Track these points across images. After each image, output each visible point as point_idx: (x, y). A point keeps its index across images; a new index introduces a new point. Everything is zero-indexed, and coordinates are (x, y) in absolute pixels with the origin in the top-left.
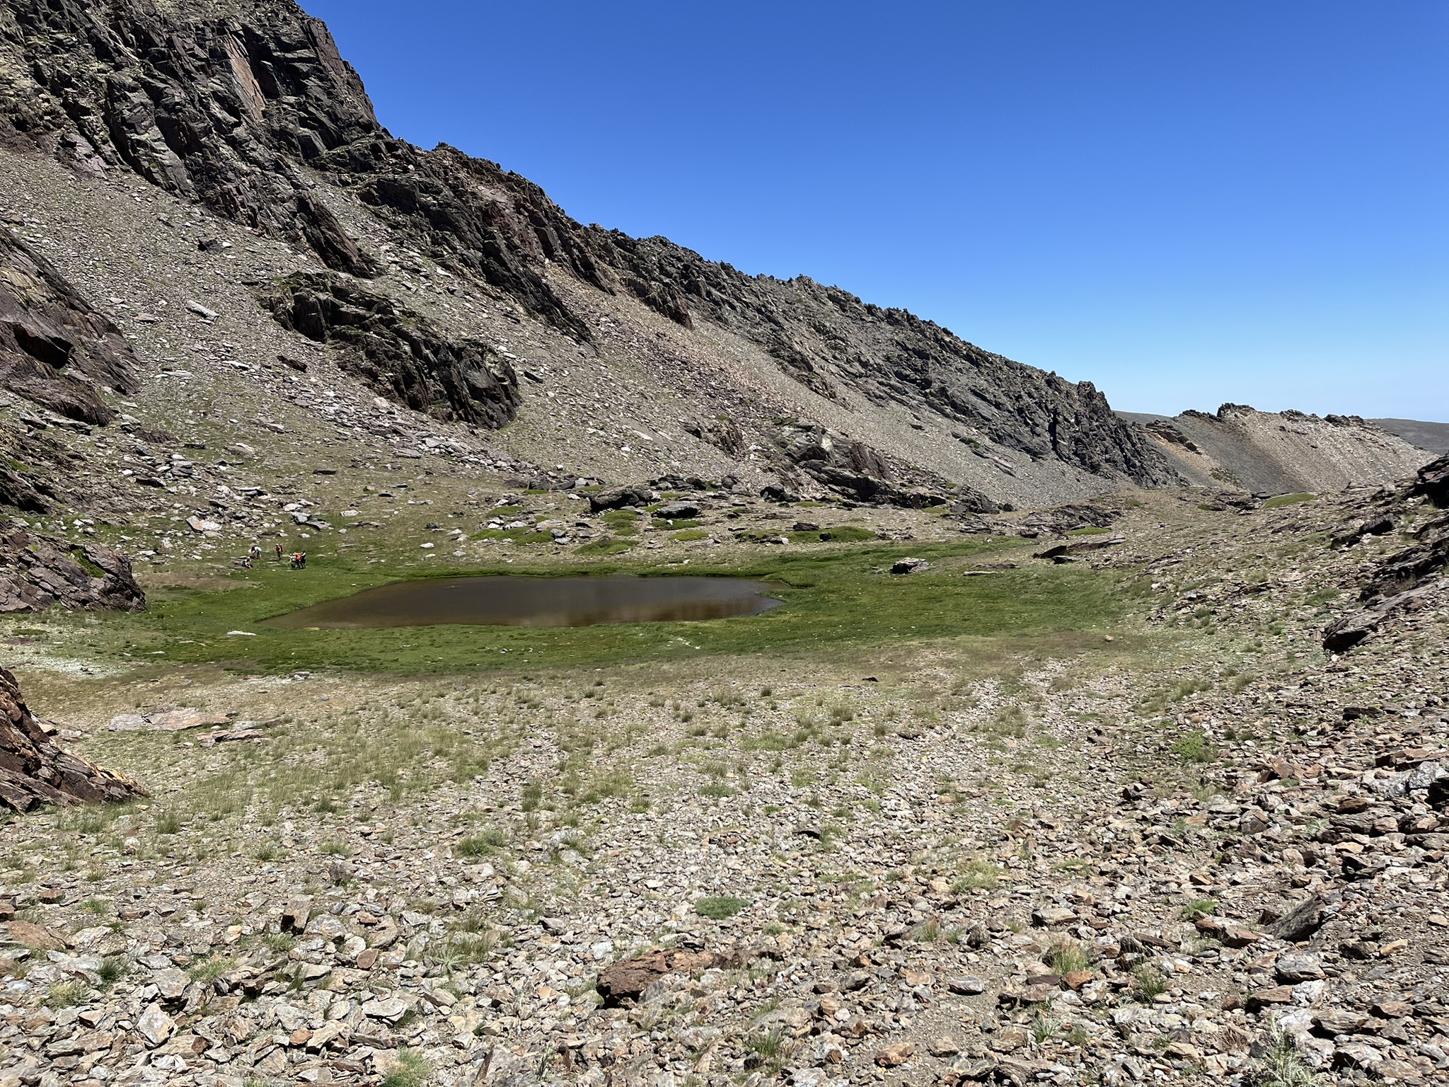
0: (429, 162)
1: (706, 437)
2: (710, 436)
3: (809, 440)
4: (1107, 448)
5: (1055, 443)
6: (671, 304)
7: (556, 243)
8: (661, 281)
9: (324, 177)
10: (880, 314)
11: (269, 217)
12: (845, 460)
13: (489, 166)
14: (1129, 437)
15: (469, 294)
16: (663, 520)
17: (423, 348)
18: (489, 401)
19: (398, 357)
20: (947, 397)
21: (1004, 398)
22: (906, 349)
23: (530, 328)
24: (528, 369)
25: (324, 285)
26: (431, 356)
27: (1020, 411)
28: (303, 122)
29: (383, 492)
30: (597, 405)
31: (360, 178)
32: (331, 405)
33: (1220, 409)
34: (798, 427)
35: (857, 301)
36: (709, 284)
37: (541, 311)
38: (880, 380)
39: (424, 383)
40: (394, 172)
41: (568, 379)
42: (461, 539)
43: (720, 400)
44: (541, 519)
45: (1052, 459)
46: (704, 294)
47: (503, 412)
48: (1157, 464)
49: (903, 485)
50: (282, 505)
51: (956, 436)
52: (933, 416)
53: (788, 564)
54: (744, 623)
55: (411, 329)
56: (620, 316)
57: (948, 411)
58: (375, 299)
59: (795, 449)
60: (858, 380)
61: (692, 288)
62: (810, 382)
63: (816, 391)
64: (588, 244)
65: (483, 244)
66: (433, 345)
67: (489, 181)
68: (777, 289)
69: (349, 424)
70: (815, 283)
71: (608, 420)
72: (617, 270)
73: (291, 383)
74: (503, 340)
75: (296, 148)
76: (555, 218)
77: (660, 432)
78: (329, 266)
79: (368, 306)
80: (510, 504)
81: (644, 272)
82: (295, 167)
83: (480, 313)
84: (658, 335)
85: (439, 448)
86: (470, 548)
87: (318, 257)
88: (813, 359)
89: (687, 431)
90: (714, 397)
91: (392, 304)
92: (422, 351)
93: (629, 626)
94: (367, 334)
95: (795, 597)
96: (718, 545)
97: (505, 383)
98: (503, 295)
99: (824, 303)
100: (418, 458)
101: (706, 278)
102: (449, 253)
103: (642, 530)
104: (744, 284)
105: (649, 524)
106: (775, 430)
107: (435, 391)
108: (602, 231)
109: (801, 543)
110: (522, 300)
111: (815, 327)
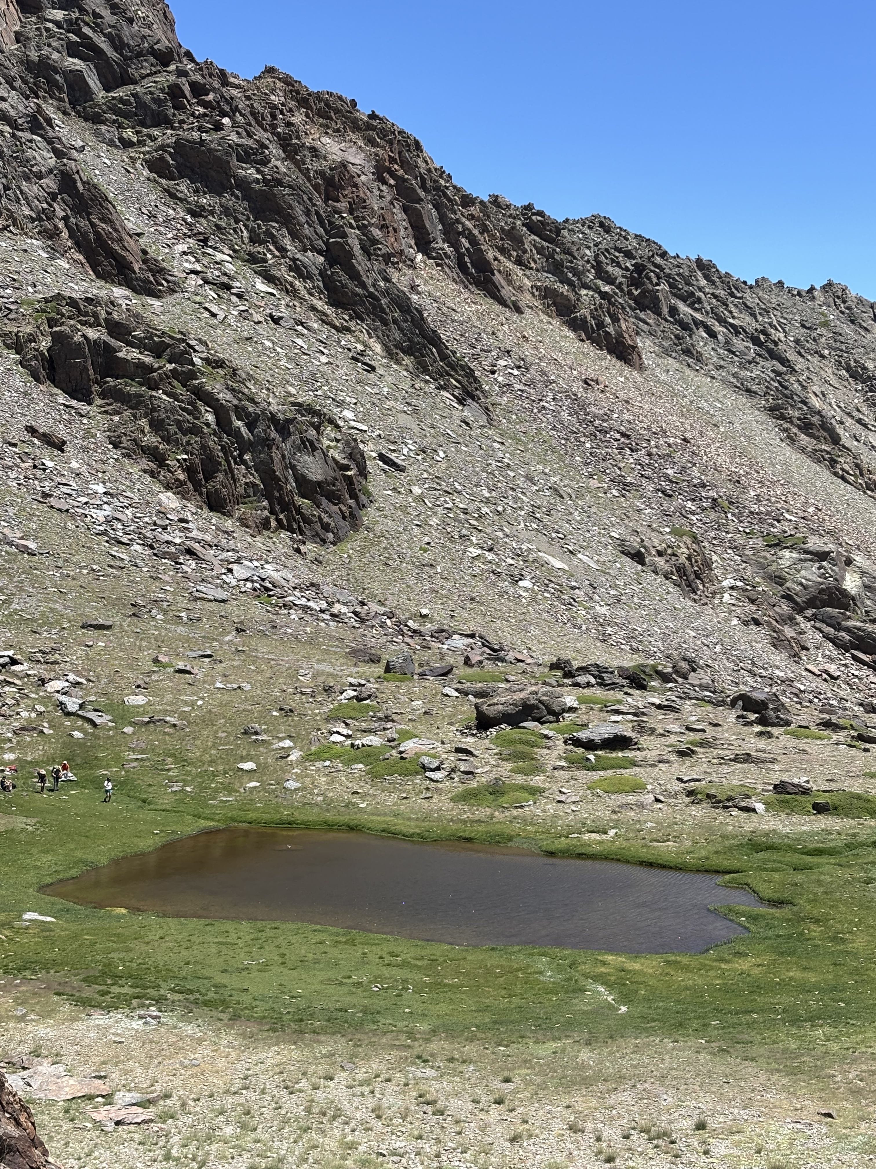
0: (248, 98)
1: (653, 564)
2: (660, 562)
3: (823, 575)
6: (611, 330)
7: (436, 229)
8: (597, 290)
9: (98, 134)
11: (18, 200)
13: (339, 104)
15: (302, 324)
16: (580, 750)
17: (234, 418)
18: (324, 501)
19: (195, 430)
23: (390, 379)
24: (383, 447)
25: (96, 315)
26: (244, 430)
28: (72, 50)
29: (181, 665)
30: (485, 510)
31: (149, 136)
32: (99, 507)
34: (806, 552)
36: (675, 295)
37: (408, 352)
39: (232, 472)
40: (200, 129)
41: (444, 465)
42: (294, 757)
43: (679, 500)
44: (407, 735)
46: (665, 311)
47: (344, 518)
50: (43, 682)
53: (761, 855)
54: (686, 968)
55: (217, 387)
56: (528, 351)
58: (167, 340)
59: (799, 588)
61: (647, 302)
62: (833, 462)
63: (843, 478)
64: (484, 229)
65: (326, 243)
66: (248, 415)
67: (338, 131)
68: (789, 304)
69: (125, 541)
70: (854, 294)
71: (500, 534)
72: (528, 272)
73: (44, 470)
74: (348, 399)
75: (60, 89)
76: (437, 187)
77: (580, 556)
78: (99, 276)
79: (158, 350)
80: (359, 699)
81: (570, 275)
82: (56, 118)
83: (317, 354)
84: (586, 383)
85: (253, 581)
86: (307, 776)
87: (84, 261)
88: (842, 423)
89: (623, 552)
90: (670, 496)
91: (192, 347)
92: (231, 423)
93: (532, 955)
94: (154, 393)
95: (763, 923)
96: (660, 805)
97: (349, 473)
98: (352, 324)
99: (866, 329)
100: (223, 601)
101: (671, 286)
102: (275, 256)
103: (549, 767)
104: (732, 295)
105: (560, 758)
106: (767, 555)
107: (246, 484)
108: (508, 207)
109: (784, 816)
110: (380, 334)
111: (848, 369)
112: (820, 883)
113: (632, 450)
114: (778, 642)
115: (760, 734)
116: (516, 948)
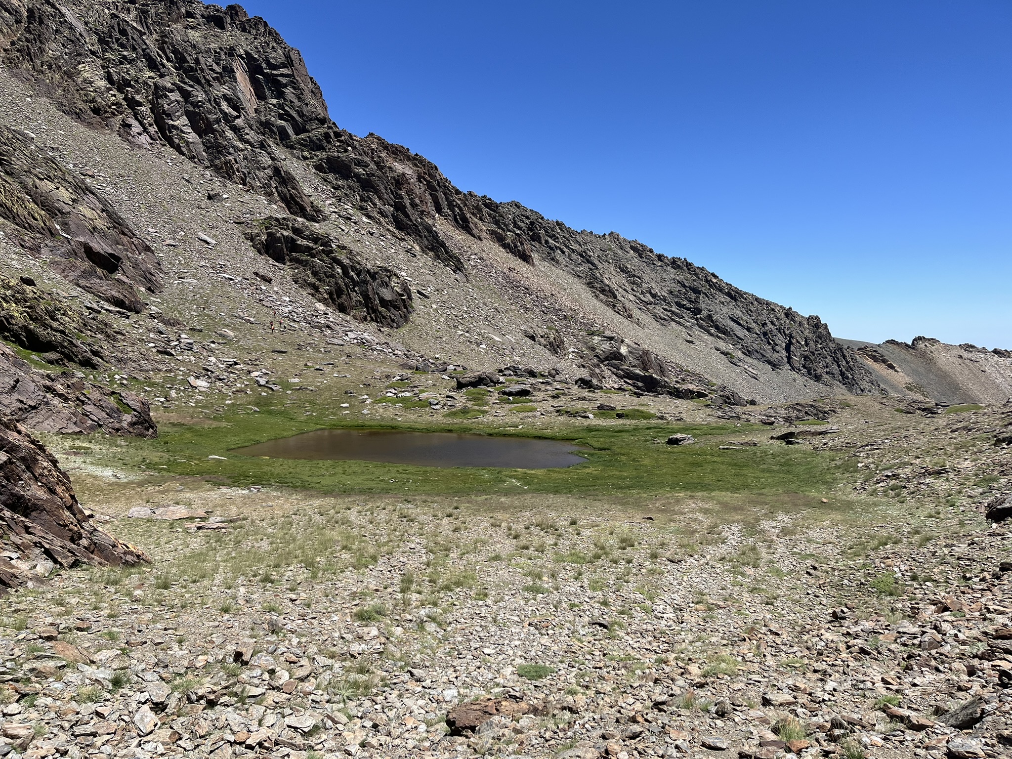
0: (362, 146)
1: (539, 341)
2: (542, 340)
3: (611, 347)
4: (827, 363)
5: (789, 358)
6: (520, 248)
7: (444, 204)
8: (514, 232)
9: (292, 154)
10: (667, 261)
11: (254, 179)
12: (636, 362)
13: (401, 149)
14: (844, 357)
15: (383, 236)
16: (506, 396)
17: (350, 271)
18: (392, 309)
19: (332, 276)
20: (712, 321)
21: (754, 324)
22: (684, 286)
23: (423, 261)
24: (420, 288)
25: (287, 225)
26: (355, 277)
27: (765, 334)
28: (281, 117)
29: (318, 367)
30: (465, 316)
31: (315, 155)
33: (914, 340)
34: (604, 337)
35: (651, 251)
36: (547, 235)
37: (431, 250)
38: (665, 307)
39: (349, 295)
40: (338, 151)
41: (447, 297)
42: (368, 402)
43: (550, 315)
44: (422, 391)
45: (787, 369)
46: (543, 242)
47: (401, 317)
48: (865, 377)
49: (677, 382)
50: (249, 372)
51: (717, 349)
52: (702, 335)
53: (593, 433)
54: (559, 472)
55: (343, 258)
56: (484, 255)
57: (713, 331)
58: (320, 236)
59: (601, 352)
60: (649, 306)
61: (535, 238)
62: (614, 306)
63: (618, 313)
64: (465, 205)
65: (394, 202)
66: (357, 269)
67: (401, 160)
68: (595, 241)
69: (297, 320)
70: (622, 237)
71: (472, 326)
72: (484, 224)
73: (261, 290)
74: (404, 267)
75: (275, 134)
76: (445, 186)
77: (507, 336)
78: (290, 211)
79: (315, 241)
80: (402, 380)
81: (502, 226)
82: (273, 146)
83: (390, 249)
84: (510, 269)
85: (357, 339)
86: (373, 409)
87: (284, 206)
88: (617, 290)
89: (526, 336)
90: (546, 314)
91: (331, 240)
92: (349, 273)
93: (478, 470)
94: (314, 259)
95: (596, 456)
96: (543, 416)
97: (403, 298)
98: (406, 237)
99: (627, 252)
100: (342, 345)
101: (545, 231)
102: (371, 207)
103: (491, 403)
104: (571, 236)
105: (496, 399)
106: (588, 338)
107: (356, 301)
108: (476, 196)
109: (603, 419)
110: (419, 242)
111: (620, 268)
112: (623, 442)
113: (529, 295)
114: (593, 375)
115: (589, 392)
116: (470, 467)
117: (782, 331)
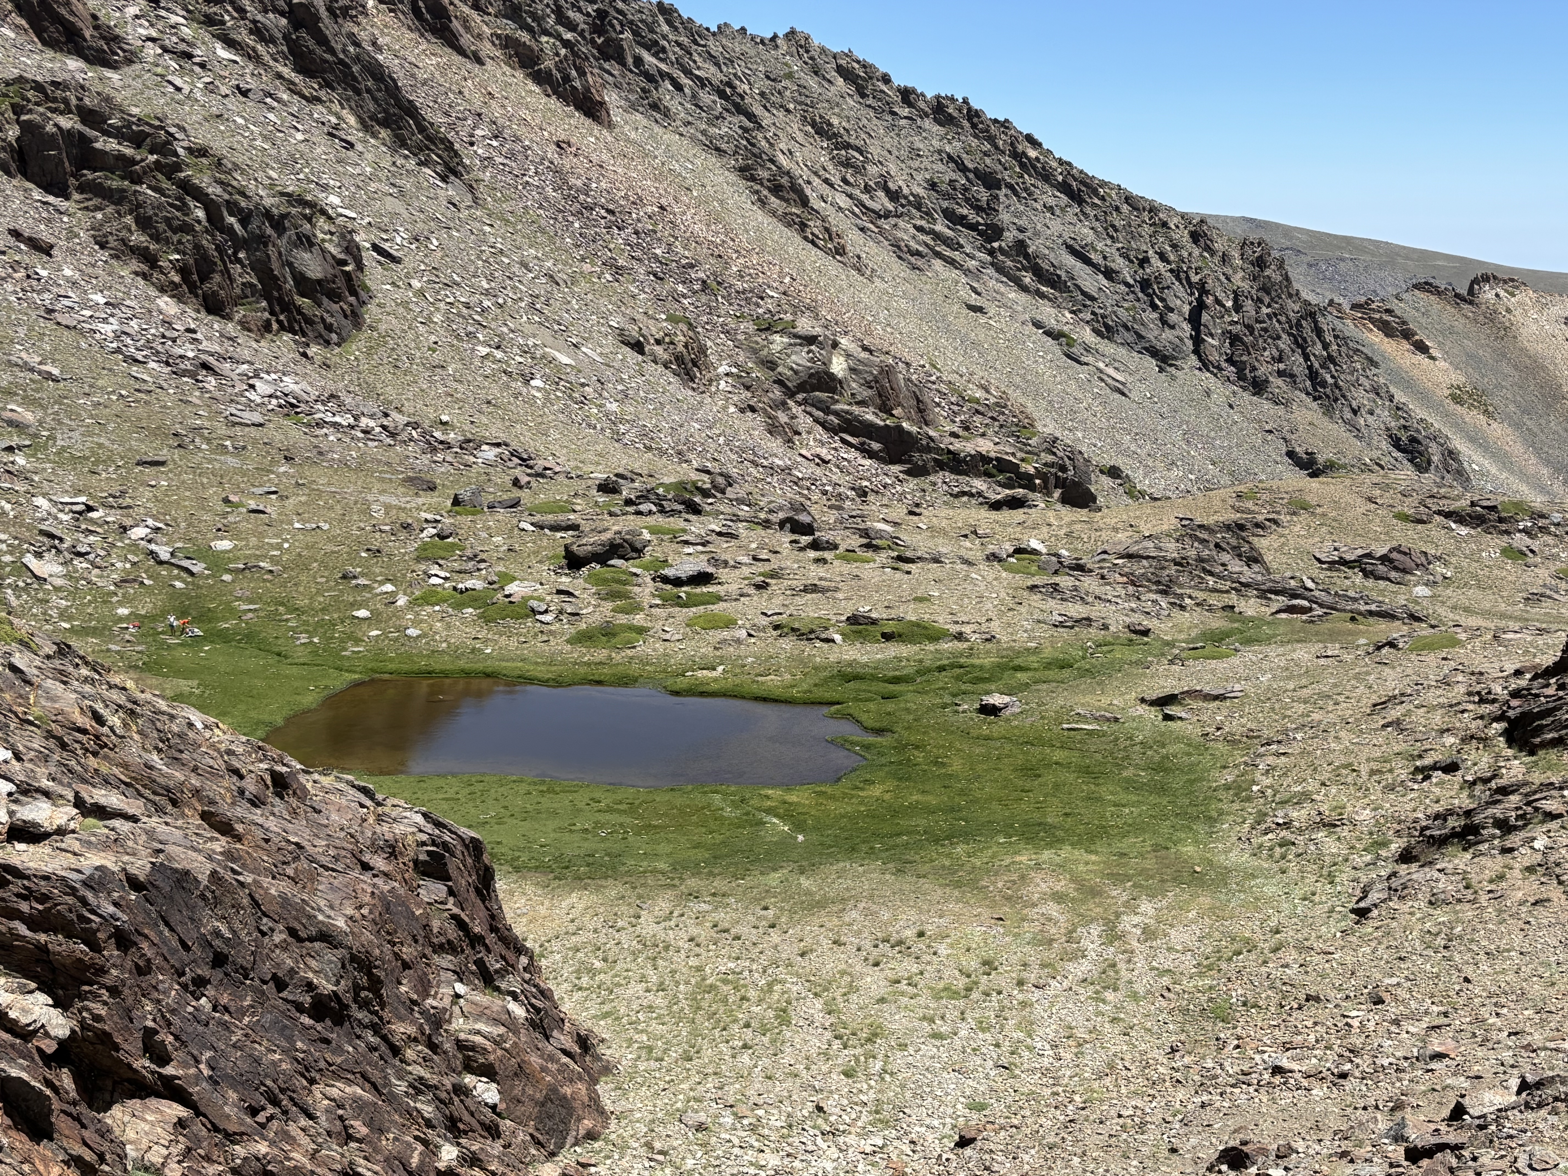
1: (652, 354)
2: (659, 350)
3: (811, 360)
4: (1281, 352)
5: (1197, 341)
6: (577, 84)
8: (558, 37)
10: (922, 105)
12: (866, 393)
14: (1319, 332)
15: (271, 95)
16: (670, 588)
17: (225, 213)
18: (325, 300)
19: (186, 228)
20: (1027, 256)
21: (1120, 261)
22: (962, 168)
23: (369, 156)
24: (375, 236)
25: (66, 101)
26: (237, 227)
27: (1145, 284)
29: (251, 504)
30: (487, 303)
32: (105, 321)
33: (1473, 283)
34: (796, 336)
35: (886, 79)
36: (638, 43)
37: (384, 124)
38: (920, 223)
39: (228, 272)
41: (439, 254)
42: (402, 601)
43: (670, 284)
44: (506, 577)
45: (1192, 368)
46: (630, 61)
47: (346, 316)
48: (1362, 380)
49: (954, 435)
50: (124, 529)
51: (1037, 325)
52: (1003, 289)
53: (852, 685)
54: (833, 797)
55: (205, 181)
56: (496, 111)
57: (1027, 280)
58: (147, 129)
59: (790, 373)
60: (882, 222)
61: (611, 51)
62: (803, 226)
63: (813, 243)
66: (241, 210)
68: (752, 52)
69: (140, 358)
70: (816, 43)
71: (505, 330)
72: (486, 18)
73: (39, 280)
74: (332, 182)
77: (584, 349)
78: (44, 43)
79: (137, 140)
80: (441, 537)
81: (529, 20)
83: (292, 131)
84: (559, 146)
85: (277, 397)
86: (421, 621)
87: (27, 26)
88: (809, 183)
89: (623, 342)
90: (661, 279)
91: (172, 135)
92: (223, 219)
93: (705, 793)
94: (138, 188)
95: (875, 751)
96: (753, 640)
97: (347, 268)
98: (322, 94)
99: (829, 81)
100: (261, 425)
101: (634, 33)
102: (233, 18)
103: (646, 606)
104: (695, 42)
105: (654, 596)
106: (759, 339)
107: (243, 284)
109: (859, 645)
110: (353, 104)
111: (813, 125)
112: (908, 710)
113: (619, 229)
114: (773, 429)
115: (817, 561)
116: (690, 787)
117: (1183, 275)
